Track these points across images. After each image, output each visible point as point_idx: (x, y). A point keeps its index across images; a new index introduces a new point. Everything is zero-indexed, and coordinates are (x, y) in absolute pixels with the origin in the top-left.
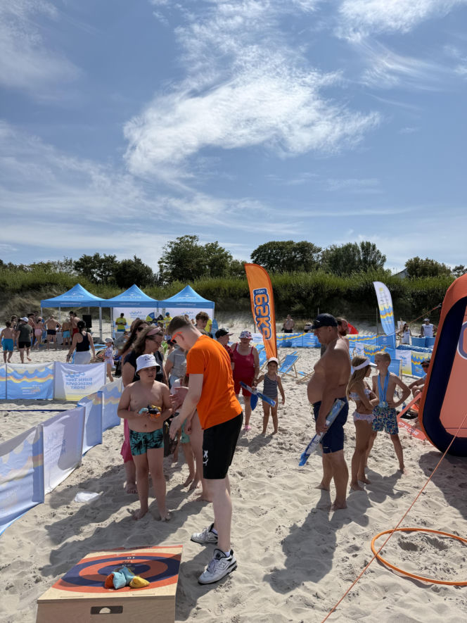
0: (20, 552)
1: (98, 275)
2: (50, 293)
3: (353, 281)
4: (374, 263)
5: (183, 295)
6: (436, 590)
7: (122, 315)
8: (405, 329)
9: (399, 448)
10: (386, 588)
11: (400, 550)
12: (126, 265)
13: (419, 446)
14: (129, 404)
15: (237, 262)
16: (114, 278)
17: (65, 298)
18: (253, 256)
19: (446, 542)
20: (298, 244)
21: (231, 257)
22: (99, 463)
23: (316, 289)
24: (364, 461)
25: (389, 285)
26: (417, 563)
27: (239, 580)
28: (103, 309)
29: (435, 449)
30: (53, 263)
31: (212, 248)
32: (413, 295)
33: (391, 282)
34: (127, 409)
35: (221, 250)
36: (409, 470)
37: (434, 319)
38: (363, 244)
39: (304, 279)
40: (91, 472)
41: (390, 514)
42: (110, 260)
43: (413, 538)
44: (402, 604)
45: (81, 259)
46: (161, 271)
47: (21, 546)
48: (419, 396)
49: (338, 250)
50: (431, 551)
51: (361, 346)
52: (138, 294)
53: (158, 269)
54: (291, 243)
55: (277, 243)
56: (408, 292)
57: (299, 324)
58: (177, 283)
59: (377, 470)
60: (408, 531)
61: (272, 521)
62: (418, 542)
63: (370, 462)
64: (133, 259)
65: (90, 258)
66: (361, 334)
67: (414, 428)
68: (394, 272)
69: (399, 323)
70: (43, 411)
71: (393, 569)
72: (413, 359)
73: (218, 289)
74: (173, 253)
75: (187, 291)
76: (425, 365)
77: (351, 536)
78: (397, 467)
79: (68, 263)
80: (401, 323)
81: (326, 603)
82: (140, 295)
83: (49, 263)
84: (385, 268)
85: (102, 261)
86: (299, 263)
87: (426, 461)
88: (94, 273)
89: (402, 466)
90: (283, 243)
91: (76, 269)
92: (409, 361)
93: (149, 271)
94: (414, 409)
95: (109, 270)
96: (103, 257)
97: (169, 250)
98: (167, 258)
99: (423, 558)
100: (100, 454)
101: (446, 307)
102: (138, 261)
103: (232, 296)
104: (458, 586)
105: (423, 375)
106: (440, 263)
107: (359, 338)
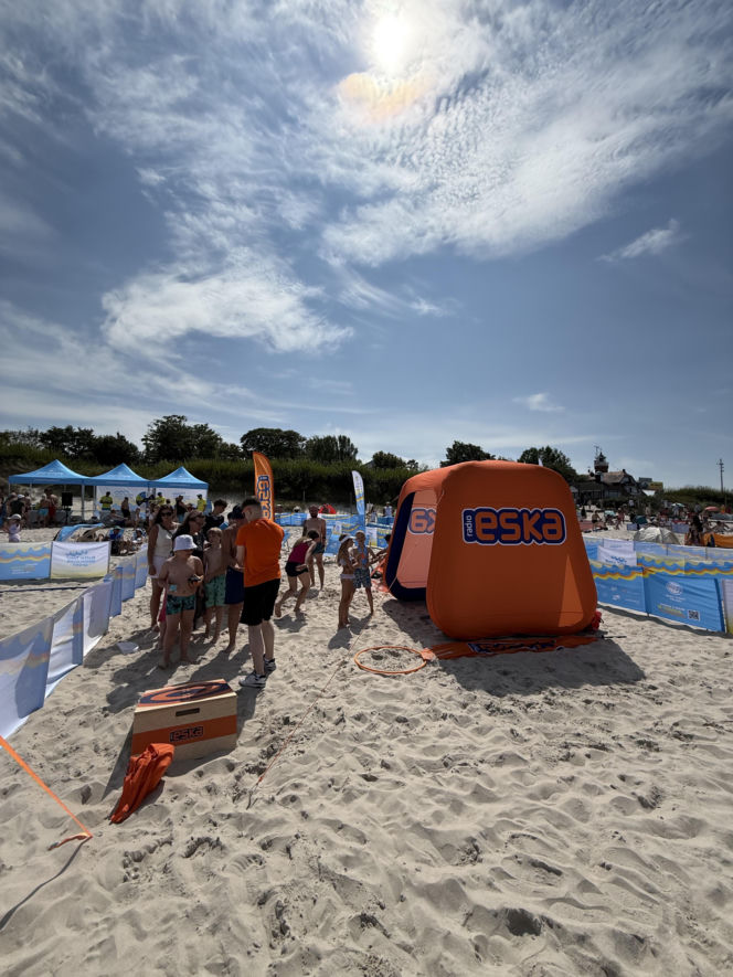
0: (77, 701)
1: (70, 449)
2: (14, 467)
3: (333, 469)
4: (348, 454)
5: (176, 475)
6: (394, 677)
7: (108, 494)
8: (372, 511)
9: (370, 599)
10: (365, 681)
11: (372, 660)
12: (108, 441)
13: (383, 595)
14: (167, 576)
15: (226, 445)
16: (91, 453)
17: (39, 474)
18: (242, 440)
19: (400, 652)
20: (286, 433)
21: (221, 439)
22: (124, 630)
23: (303, 474)
24: (347, 609)
25: (361, 473)
26: (382, 666)
27: (269, 691)
28: (86, 487)
29: (394, 598)
30: (12, 433)
31: (202, 429)
32: (378, 483)
33: (363, 470)
34: (165, 580)
35: (211, 432)
36: (377, 614)
37: (394, 504)
38: (340, 437)
39: (292, 465)
40: (118, 637)
41: (366, 641)
42: (86, 435)
43: (381, 652)
44: (376, 687)
45: (50, 431)
46: (147, 449)
47: (76, 697)
48: (384, 561)
49: (319, 441)
50: (391, 658)
51: (339, 524)
52: (127, 473)
53: (145, 447)
54: (279, 431)
55: (266, 430)
56: (375, 480)
57: (287, 505)
58: (165, 463)
59: (355, 616)
60: (377, 649)
61: (286, 654)
62: (383, 654)
63: (351, 610)
64: (115, 436)
65: (60, 430)
66: (338, 514)
67: (379, 585)
68: (364, 462)
69: (368, 505)
70: (42, 590)
71: (368, 670)
72: (378, 534)
73: (210, 471)
74: (158, 431)
75: (181, 472)
76: (387, 537)
77: (341, 657)
78: (369, 612)
79: (34, 435)
80: (370, 506)
81: (330, 694)
82: (130, 474)
83: (7, 433)
84: (357, 458)
85: (76, 434)
86: (287, 449)
87: (387, 606)
88: (65, 446)
89: (372, 611)
90: (272, 430)
91: (42, 441)
92: (375, 536)
93: (134, 448)
94: (380, 571)
95: (83, 444)
96: (77, 430)
97: (155, 428)
98: (152, 436)
99: (386, 662)
100: (121, 623)
101: (401, 498)
102: (121, 438)
103: (224, 477)
104: (406, 673)
105: (386, 545)
106: (398, 456)
107: (337, 518)
